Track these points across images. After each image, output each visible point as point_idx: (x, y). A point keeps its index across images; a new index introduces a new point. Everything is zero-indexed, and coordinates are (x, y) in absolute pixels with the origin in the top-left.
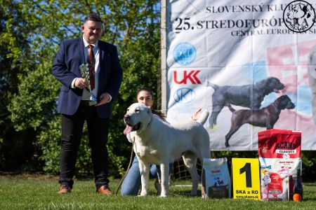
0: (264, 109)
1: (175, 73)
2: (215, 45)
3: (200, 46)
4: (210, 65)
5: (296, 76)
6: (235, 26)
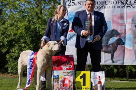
0: (110, 45)
6: (97, 4)
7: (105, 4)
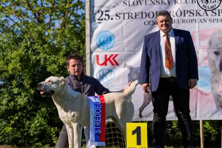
1: (98, 56)
2: (131, 33)
3: (118, 34)
4: (126, 50)
6: (147, 17)
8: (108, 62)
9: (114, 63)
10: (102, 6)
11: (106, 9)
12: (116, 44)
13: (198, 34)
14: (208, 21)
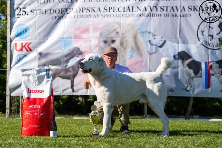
0: (69, 68)
1: (16, 44)
2: (41, 26)
3: (32, 27)
4: (38, 39)
5: (91, 46)
6: (55, 13)
7: (66, 13)
8: (24, 49)
9: (28, 50)
10: (20, 4)
11: (23, 7)
12: (30, 34)
13: (92, 26)
14: (100, 16)
